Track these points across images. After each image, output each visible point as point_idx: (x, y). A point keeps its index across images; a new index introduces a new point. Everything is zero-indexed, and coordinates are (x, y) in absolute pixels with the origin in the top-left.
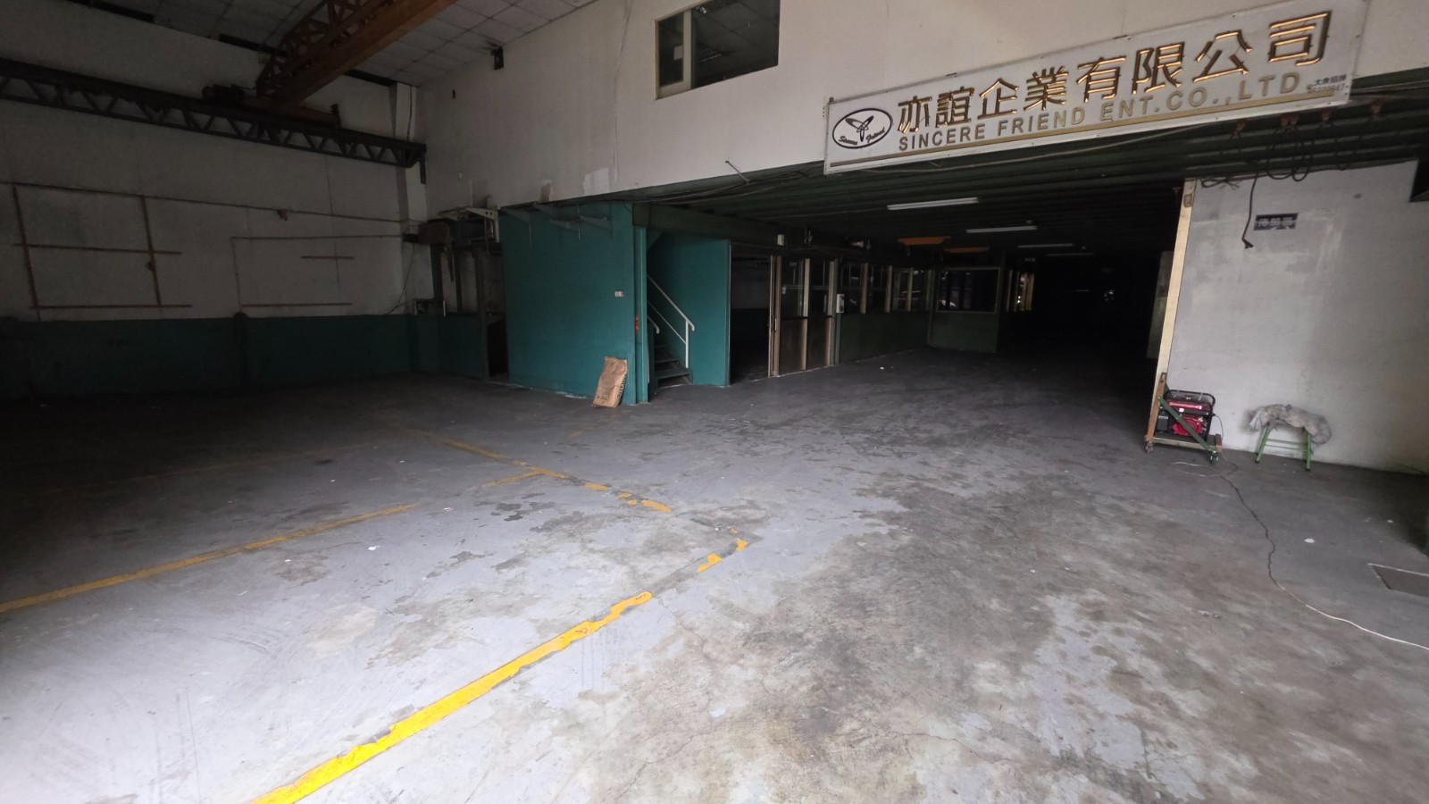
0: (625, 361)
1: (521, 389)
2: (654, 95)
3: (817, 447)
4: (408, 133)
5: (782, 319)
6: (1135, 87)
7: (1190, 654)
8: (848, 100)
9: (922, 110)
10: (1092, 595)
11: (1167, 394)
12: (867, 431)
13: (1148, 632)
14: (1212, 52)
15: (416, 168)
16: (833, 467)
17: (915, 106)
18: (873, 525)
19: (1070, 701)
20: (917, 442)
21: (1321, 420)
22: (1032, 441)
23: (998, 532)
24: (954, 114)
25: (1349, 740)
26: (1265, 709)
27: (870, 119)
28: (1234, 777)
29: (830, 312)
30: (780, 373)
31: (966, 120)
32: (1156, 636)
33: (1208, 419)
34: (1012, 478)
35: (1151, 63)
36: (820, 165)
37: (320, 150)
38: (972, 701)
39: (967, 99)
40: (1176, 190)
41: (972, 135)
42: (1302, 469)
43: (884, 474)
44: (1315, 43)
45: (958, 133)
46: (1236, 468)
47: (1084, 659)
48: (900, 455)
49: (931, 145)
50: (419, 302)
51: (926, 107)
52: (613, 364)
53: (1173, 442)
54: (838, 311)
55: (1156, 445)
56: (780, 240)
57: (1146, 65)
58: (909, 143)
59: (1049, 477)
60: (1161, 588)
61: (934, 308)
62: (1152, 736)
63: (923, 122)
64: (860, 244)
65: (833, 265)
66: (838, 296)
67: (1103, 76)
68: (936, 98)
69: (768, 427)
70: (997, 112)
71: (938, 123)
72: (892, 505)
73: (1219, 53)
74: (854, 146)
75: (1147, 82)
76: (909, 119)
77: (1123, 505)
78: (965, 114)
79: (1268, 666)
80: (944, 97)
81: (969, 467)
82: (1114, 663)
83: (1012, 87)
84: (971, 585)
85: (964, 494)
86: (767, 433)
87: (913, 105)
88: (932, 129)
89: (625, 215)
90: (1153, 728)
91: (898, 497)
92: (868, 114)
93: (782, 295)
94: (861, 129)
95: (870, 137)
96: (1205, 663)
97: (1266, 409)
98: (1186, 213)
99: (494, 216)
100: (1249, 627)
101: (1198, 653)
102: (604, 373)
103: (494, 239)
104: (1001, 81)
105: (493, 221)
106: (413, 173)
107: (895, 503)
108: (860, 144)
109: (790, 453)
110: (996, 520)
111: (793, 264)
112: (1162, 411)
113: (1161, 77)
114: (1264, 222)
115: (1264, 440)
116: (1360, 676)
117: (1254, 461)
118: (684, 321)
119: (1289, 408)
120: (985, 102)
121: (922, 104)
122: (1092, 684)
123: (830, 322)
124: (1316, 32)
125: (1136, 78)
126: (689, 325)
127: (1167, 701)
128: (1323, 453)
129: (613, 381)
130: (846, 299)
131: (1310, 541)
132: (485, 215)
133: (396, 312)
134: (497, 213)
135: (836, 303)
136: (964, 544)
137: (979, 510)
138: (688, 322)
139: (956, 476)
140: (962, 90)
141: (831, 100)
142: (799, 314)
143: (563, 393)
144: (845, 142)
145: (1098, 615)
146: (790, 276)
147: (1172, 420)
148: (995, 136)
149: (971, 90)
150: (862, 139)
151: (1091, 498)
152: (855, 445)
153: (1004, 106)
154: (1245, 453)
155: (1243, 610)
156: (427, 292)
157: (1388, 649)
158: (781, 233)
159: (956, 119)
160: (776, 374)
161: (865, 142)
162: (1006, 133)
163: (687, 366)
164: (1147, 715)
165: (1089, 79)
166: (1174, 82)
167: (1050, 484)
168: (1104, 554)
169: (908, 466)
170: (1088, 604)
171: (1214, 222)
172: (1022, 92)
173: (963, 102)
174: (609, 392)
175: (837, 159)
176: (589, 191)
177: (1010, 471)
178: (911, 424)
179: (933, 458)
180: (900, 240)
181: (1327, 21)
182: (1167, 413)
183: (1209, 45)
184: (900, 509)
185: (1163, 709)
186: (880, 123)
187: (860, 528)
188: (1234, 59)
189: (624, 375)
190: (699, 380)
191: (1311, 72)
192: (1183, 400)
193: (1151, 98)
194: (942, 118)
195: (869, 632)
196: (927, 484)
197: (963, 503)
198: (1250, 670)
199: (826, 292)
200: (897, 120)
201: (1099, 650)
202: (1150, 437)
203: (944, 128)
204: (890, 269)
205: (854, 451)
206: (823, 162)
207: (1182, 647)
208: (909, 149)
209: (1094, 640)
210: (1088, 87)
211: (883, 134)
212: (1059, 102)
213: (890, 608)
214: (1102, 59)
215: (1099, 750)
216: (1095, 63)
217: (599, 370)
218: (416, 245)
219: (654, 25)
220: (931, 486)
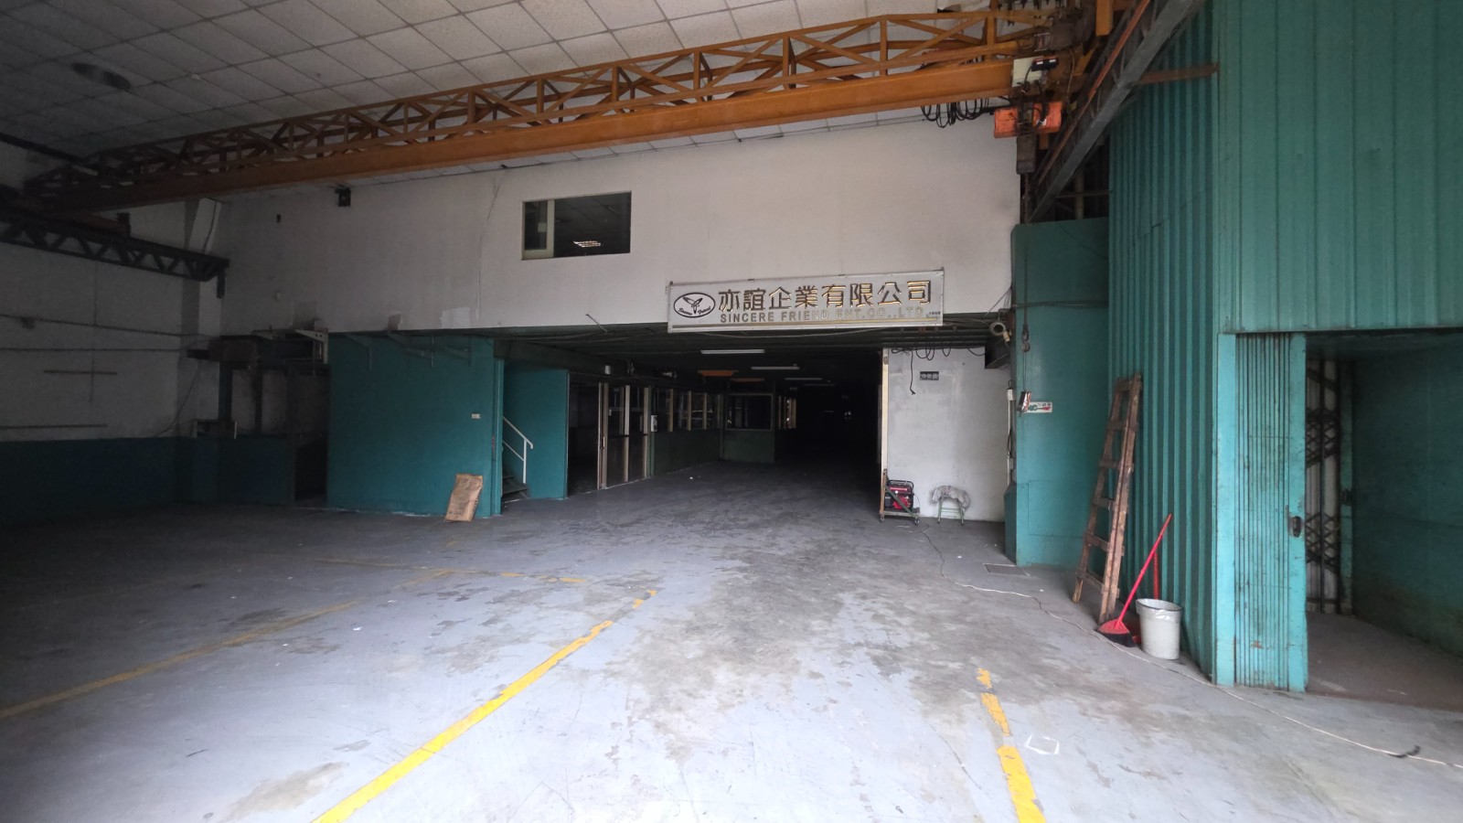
0: (481, 477)
1: (344, 513)
2: (520, 256)
3: (670, 536)
4: (205, 246)
5: (609, 438)
6: (851, 303)
7: (906, 606)
8: (684, 284)
9: (735, 299)
10: (860, 591)
11: (888, 483)
12: (702, 522)
13: (887, 601)
14: (885, 291)
15: (214, 282)
16: (689, 547)
17: (729, 295)
18: (732, 574)
19: (856, 628)
20: (742, 527)
21: (965, 493)
22: (814, 521)
23: (806, 570)
24: (754, 304)
25: (966, 623)
26: (934, 619)
27: (700, 300)
28: (922, 639)
29: (646, 431)
30: (608, 485)
31: (762, 309)
32: (891, 602)
33: (911, 496)
34: (807, 542)
35: (858, 292)
36: (665, 325)
37: (97, 257)
38: (813, 634)
39: (762, 296)
40: (879, 353)
41: (766, 318)
42: (961, 524)
43: (726, 547)
44: (926, 294)
45: (758, 316)
46: (928, 526)
47: (859, 613)
48: (732, 536)
49: (741, 321)
50: (200, 423)
51: (737, 297)
52: (466, 480)
53: (894, 513)
54: (652, 430)
55: (887, 517)
56: (607, 370)
57: (856, 293)
58: (727, 318)
59: (829, 540)
60: (891, 584)
61: (724, 426)
62: (891, 633)
63: (735, 306)
64: (669, 374)
65: (647, 391)
66: (652, 417)
67: (835, 296)
68: (743, 293)
69: (623, 526)
70: (780, 307)
71: (745, 308)
72: (738, 563)
73: (888, 292)
74: (689, 316)
75: (857, 301)
76: (727, 303)
77: (872, 550)
78: (761, 305)
79: (937, 605)
80: (747, 292)
81: (778, 539)
82: (873, 613)
83: (788, 294)
84: (799, 594)
85: (780, 553)
86: (625, 529)
87: (728, 296)
88: (741, 311)
89: (487, 349)
90: (890, 630)
91: (741, 559)
92: (699, 296)
93: (609, 417)
94: (694, 305)
95: (700, 311)
96: (911, 608)
97: (939, 489)
98: (885, 367)
99: (324, 338)
100: (930, 594)
101: (910, 605)
102: (456, 490)
103: (322, 361)
104: (780, 288)
105: (322, 343)
106: (208, 288)
107: (740, 562)
108: (694, 315)
109: (652, 541)
110: (803, 565)
111: (616, 390)
112: (887, 494)
113: (863, 300)
114: (924, 376)
115: (941, 508)
116: (972, 604)
117: (937, 522)
118: (523, 440)
119: (949, 487)
120: (773, 299)
121: (735, 295)
122: (865, 621)
123: (646, 438)
124: (926, 289)
125: (851, 299)
126: (528, 444)
127: (895, 622)
128: (971, 514)
129: (468, 496)
130: (658, 419)
131: (959, 557)
132: (315, 338)
133: (164, 435)
134: (327, 336)
135: (650, 423)
136: (788, 577)
137: (793, 561)
138: (526, 441)
139: (773, 544)
140: (758, 290)
141: (671, 283)
142: (621, 433)
143: (401, 513)
144: (682, 312)
145: (864, 597)
146: (615, 401)
147: (893, 500)
148: (780, 320)
149: (764, 291)
150: (695, 312)
151: (853, 549)
152: (697, 532)
153: (784, 303)
154: (933, 519)
155: (929, 588)
156: (211, 411)
157: (984, 594)
158: (608, 364)
159: (756, 307)
160: (604, 486)
161: (697, 314)
162: (786, 319)
163: (524, 482)
164: (888, 627)
165: (828, 295)
166: (869, 303)
167: (830, 544)
168: (863, 573)
169: (738, 541)
170: (858, 594)
171: (900, 374)
172: (793, 296)
173: (760, 298)
174: (463, 507)
175: (677, 323)
176: (445, 324)
177: (804, 539)
178: (731, 515)
179: (753, 535)
180: (700, 372)
181: (929, 285)
182: (890, 495)
183: (883, 287)
184: (745, 565)
185: (895, 624)
186: (706, 303)
187: (725, 576)
188: (894, 296)
189: (478, 491)
190: (535, 494)
191: (928, 308)
192: (897, 486)
193: (860, 310)
194: (747, 305)
195: (753, 619)
196: (756, 550)
197: (782, 558)
198: (930, 608)
199: (642, 413)
200: (718, 303)
201: (866, 610)
202: (882, 512)
203: (749, 312)
204: (690, 393)
205: (699, 536)
206: (667, 323)
207: (902, 604)
208: (727, 322)
209: (864, 607)
210: (828, 300)
211: (709, 310)
212: (814, 305)
213: (759, 608)
214: (834, 286)
215: (870, 639)
216: (831, 287)
217: (451, 487)
218: (204, 361)
219: (521, 206)
220: (759, 551)
